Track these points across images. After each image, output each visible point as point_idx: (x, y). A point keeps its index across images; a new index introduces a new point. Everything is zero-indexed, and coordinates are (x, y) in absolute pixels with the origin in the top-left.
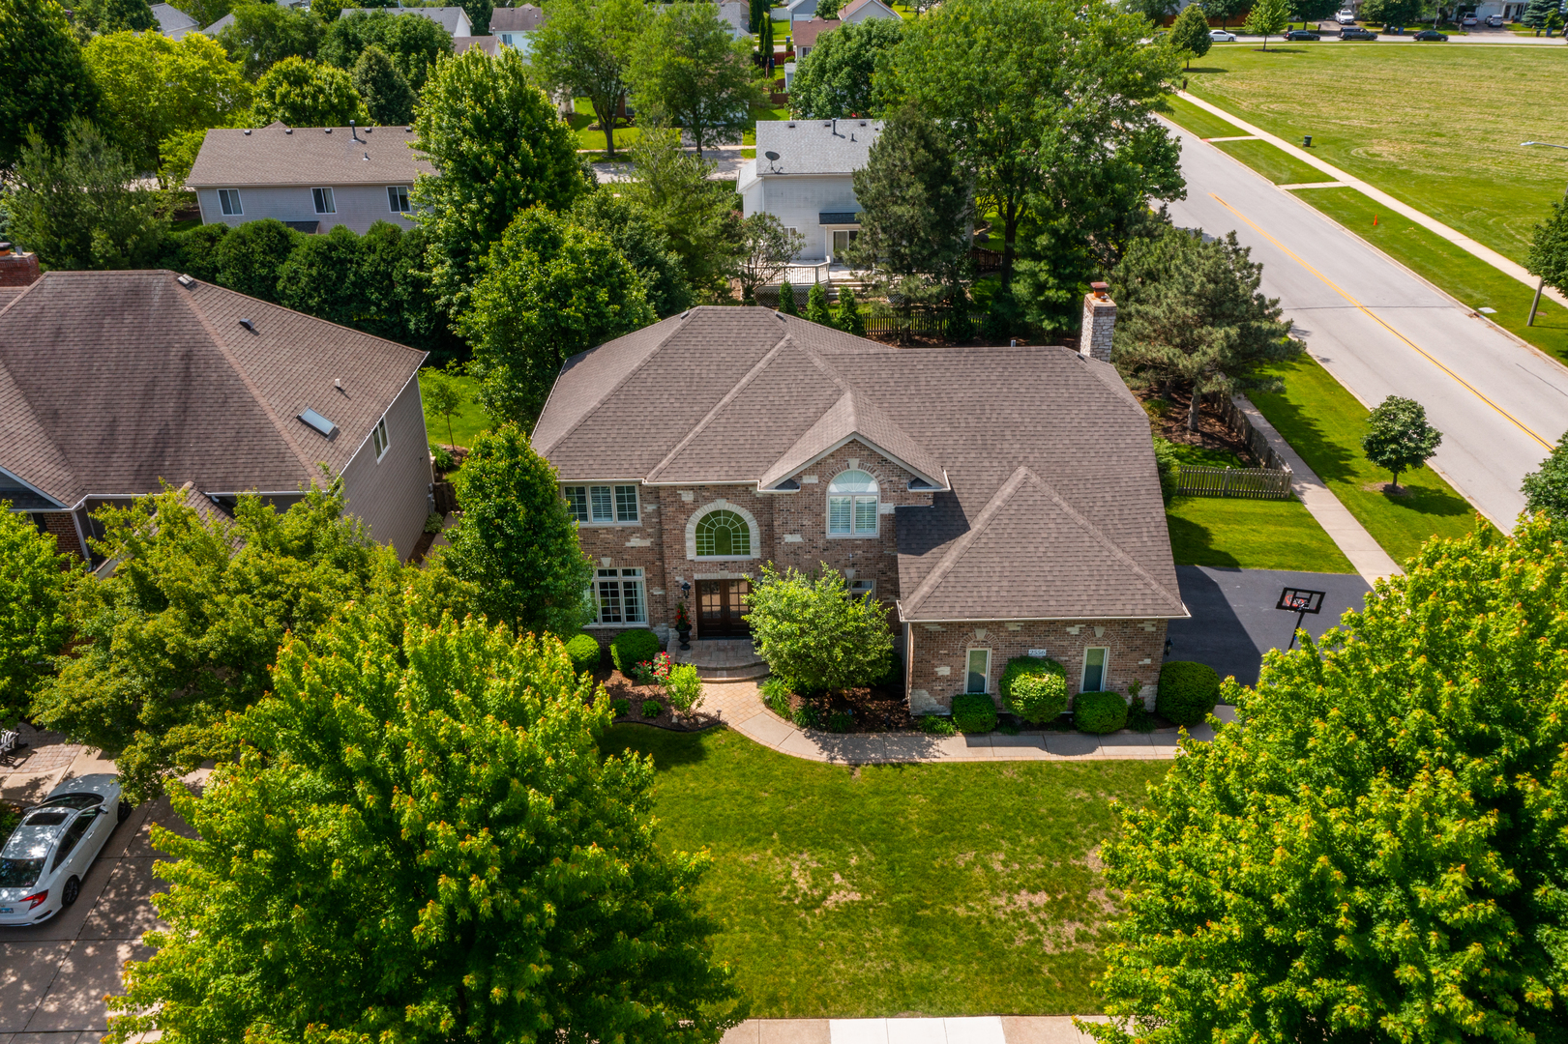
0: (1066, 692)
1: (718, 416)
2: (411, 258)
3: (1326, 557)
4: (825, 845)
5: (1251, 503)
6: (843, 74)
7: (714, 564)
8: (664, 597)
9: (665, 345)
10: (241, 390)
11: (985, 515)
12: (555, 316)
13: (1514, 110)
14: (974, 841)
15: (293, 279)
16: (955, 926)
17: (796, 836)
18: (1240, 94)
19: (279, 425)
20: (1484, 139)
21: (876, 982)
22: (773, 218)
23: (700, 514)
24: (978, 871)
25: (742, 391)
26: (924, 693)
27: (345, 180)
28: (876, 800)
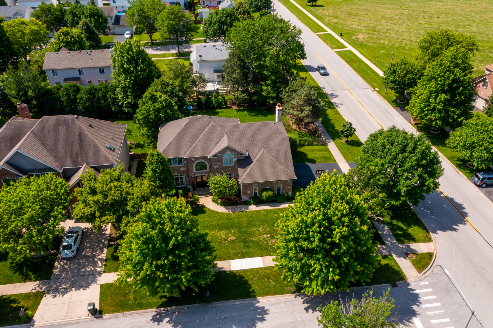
0: (273, 195)
1: (198, 141)
2: (112, 92)
3: (330, 159)
4: (227, 229)
5: (316, 146)
6: (216, 25)
7: (199, 172)
8: (189, 180)
9: (185, 126)
10: (93, 142)
11: (256, 160)
12: (157, 116)
13: (396, 21)
14: (256, 226)
15: (82, 99)
16: (253, 242)
17: (221, 228)
18: (326, 16)
19: (103, 150)
20: (386, 32)
21: (238, 253)
22: (202, 74)
23: (196, 163)
24: (257, 231)
25: (203, 135)
26: (245, 197)
27: (87, 66)
28: (237, 219)
